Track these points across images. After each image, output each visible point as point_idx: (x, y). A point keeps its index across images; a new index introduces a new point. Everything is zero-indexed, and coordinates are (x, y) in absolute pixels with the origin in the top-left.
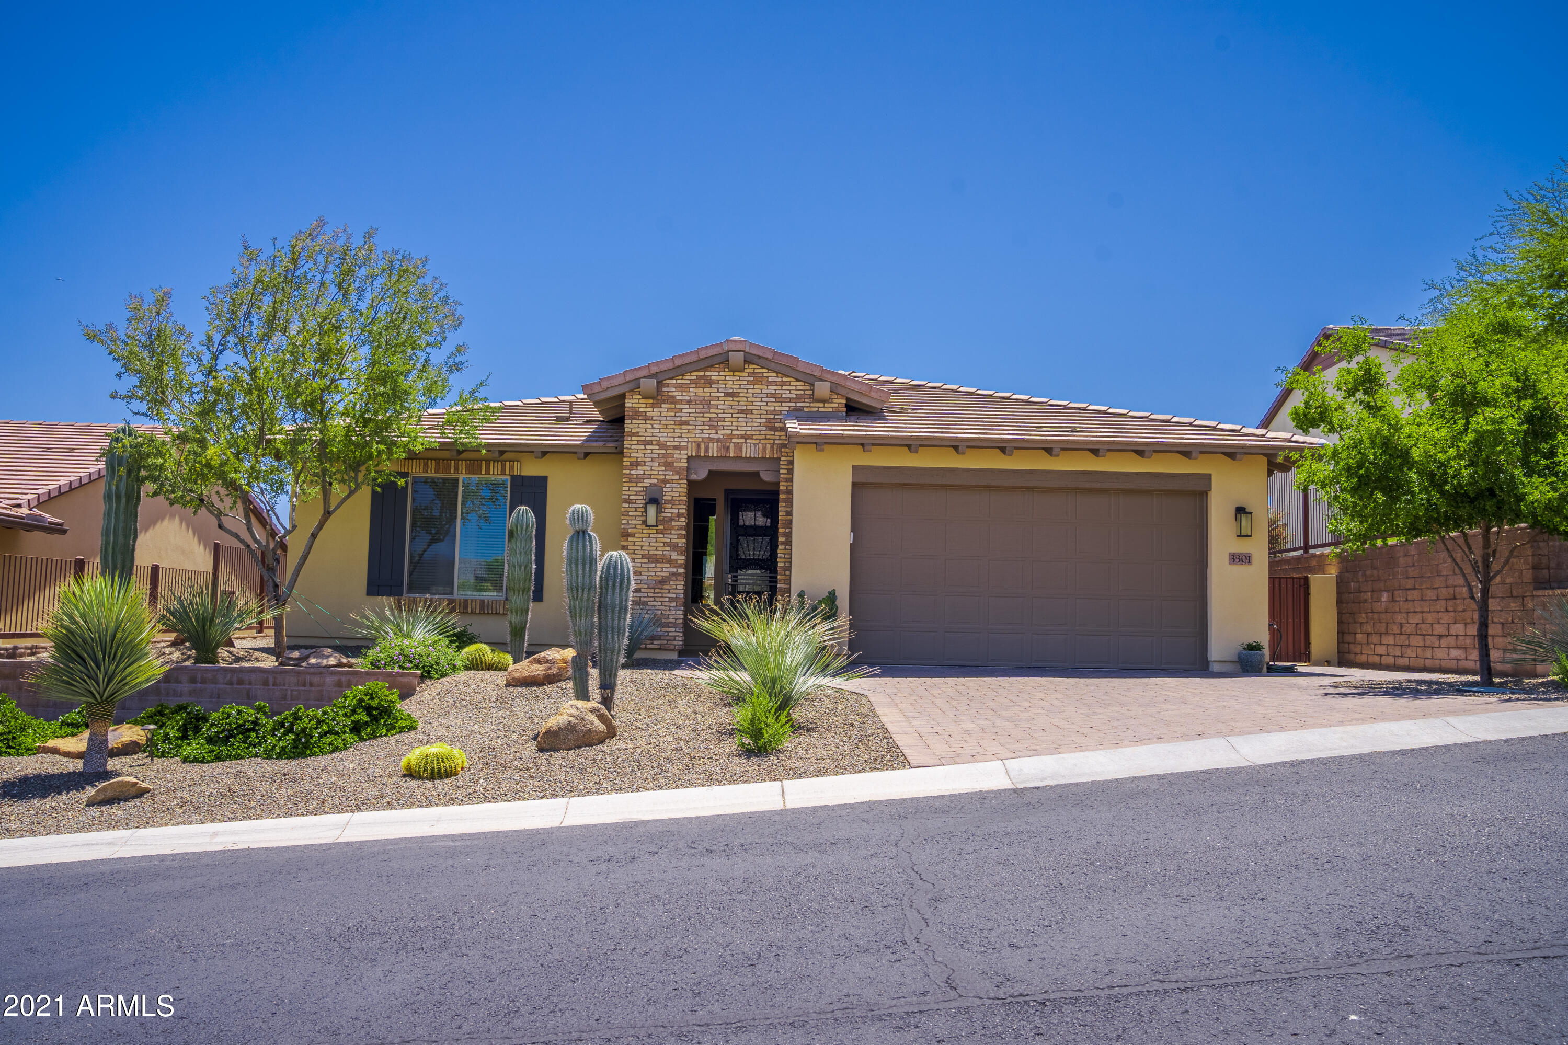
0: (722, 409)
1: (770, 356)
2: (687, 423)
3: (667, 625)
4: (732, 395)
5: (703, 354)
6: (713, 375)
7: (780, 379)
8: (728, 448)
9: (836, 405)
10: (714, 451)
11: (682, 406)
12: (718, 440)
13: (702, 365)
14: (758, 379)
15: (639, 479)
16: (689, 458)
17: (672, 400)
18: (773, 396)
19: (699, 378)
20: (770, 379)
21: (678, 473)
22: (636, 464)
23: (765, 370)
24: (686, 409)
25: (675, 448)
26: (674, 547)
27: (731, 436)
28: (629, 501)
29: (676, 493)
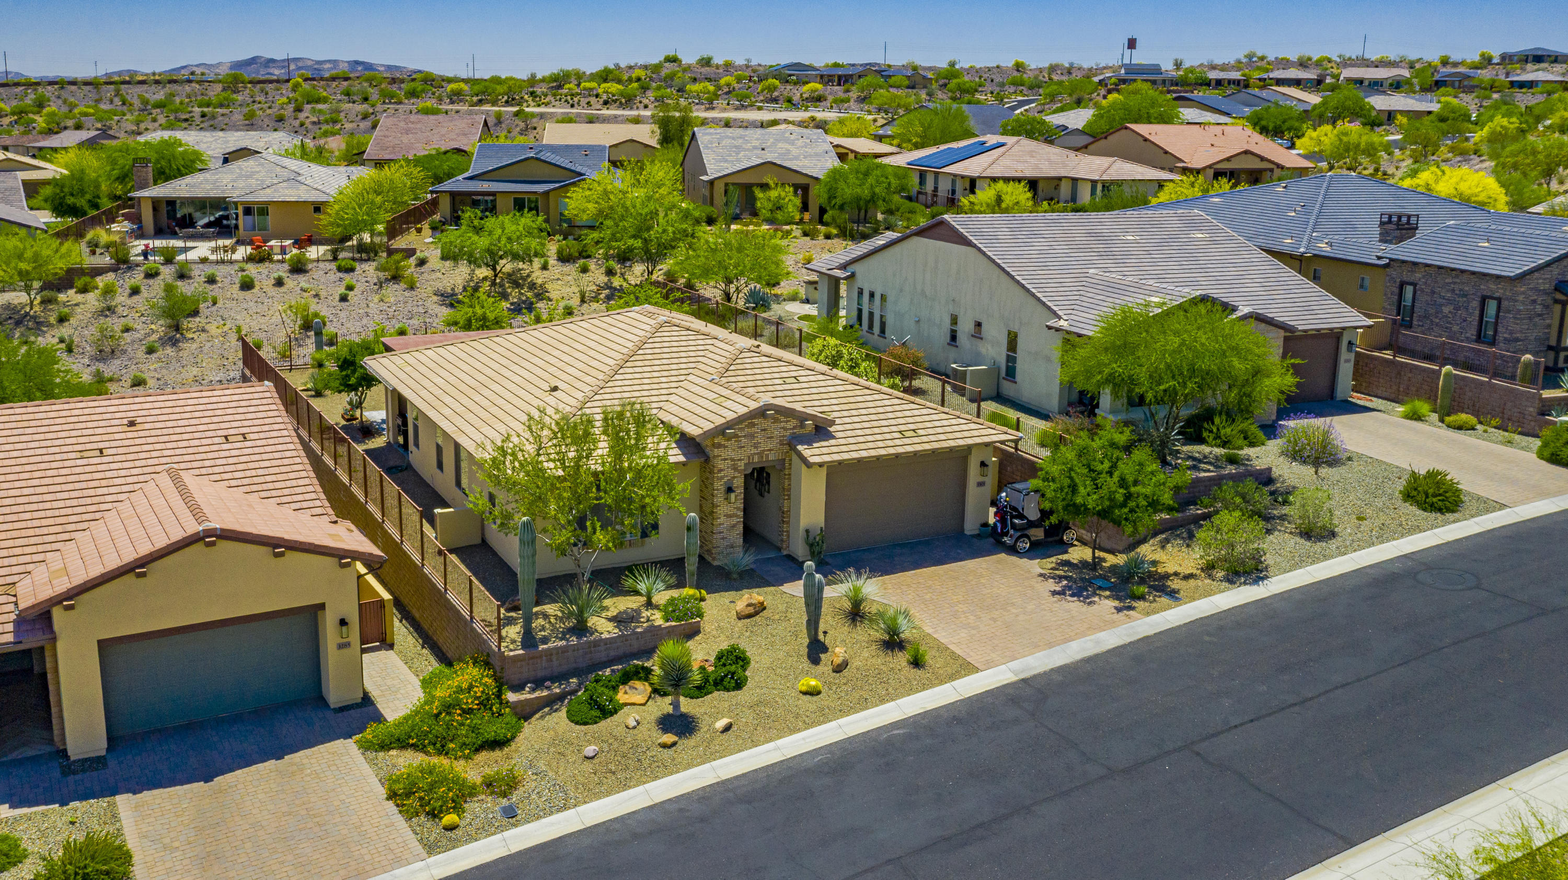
0: (760, 438)
2: (744, 447)
3: (735, 546)
4: (764, 430)
5: (753, 412)
6: (756, 421)
7: (785, 419)
8: (762, 456)
9: (810, 429)
10: (756, 458)
11: (742, 439)
12: (758, 454)
13: (752, 417)
14: (776, 421)
15: (722, 478)
16: (745, 464)
17: (737, 436)
18: (782, 428)
19: (749, 423)
20: (781, 420)
21: (740, 472)
22: (720, 471)
23: (779, 416)
25: (738, 460)
26: (738, 509)
27: (764, 451)
28: (717, 490)
29: (739, 482)
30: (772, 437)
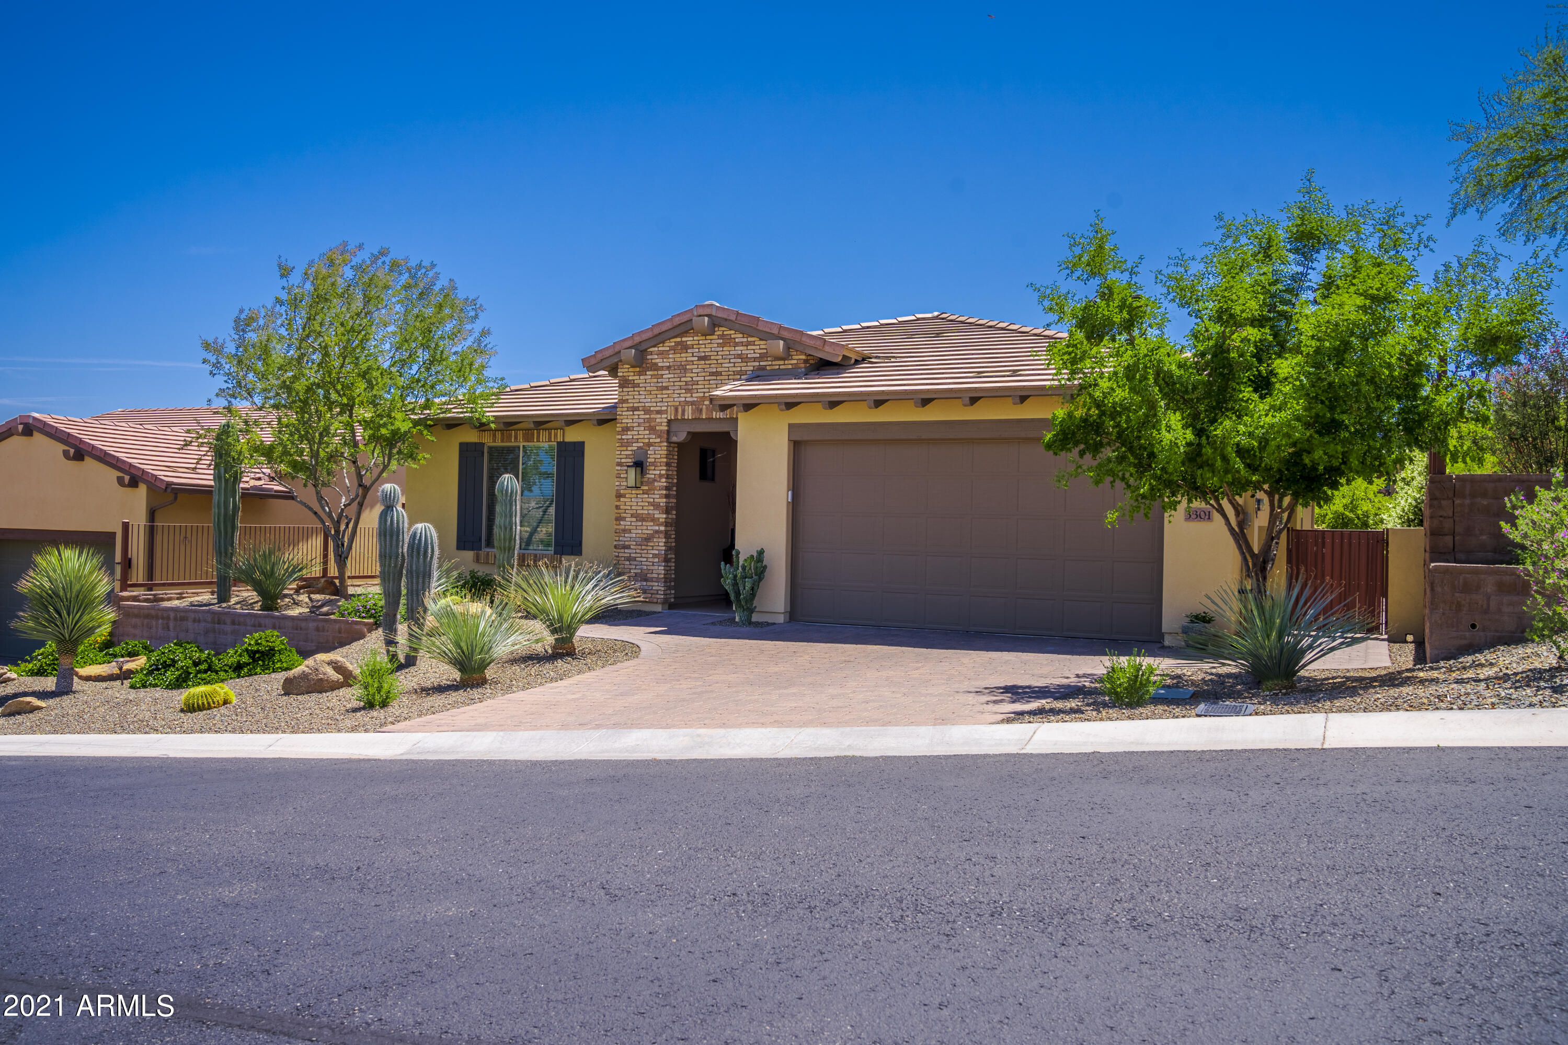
0: (696, 372)
1: (733, 318)
2: (667, 388)
3: (652, 580)
4: (705, 358)
5: (677, 321)
6: (688, 340)
7: (745, 340)
8: (701, 410)
9: (795, 362)
10: (689, 414)
11: (663, 372)
12: (692, 403)
13: (678, 331)
14: (727, 341)
15: (629, 443)
16: (669, 422)
17: (655, 367)
18: (739, 356)
19: (677, 344)
20: (737, 340)
21: (659, 437)
22: (626, 429)
23: (733, 332)
24: (667, 375)
25: (658, 412)
26: (656, 506)
27: (704, 398)
28: (620, 464)
29: (658, 454)
30: (720, 374)
